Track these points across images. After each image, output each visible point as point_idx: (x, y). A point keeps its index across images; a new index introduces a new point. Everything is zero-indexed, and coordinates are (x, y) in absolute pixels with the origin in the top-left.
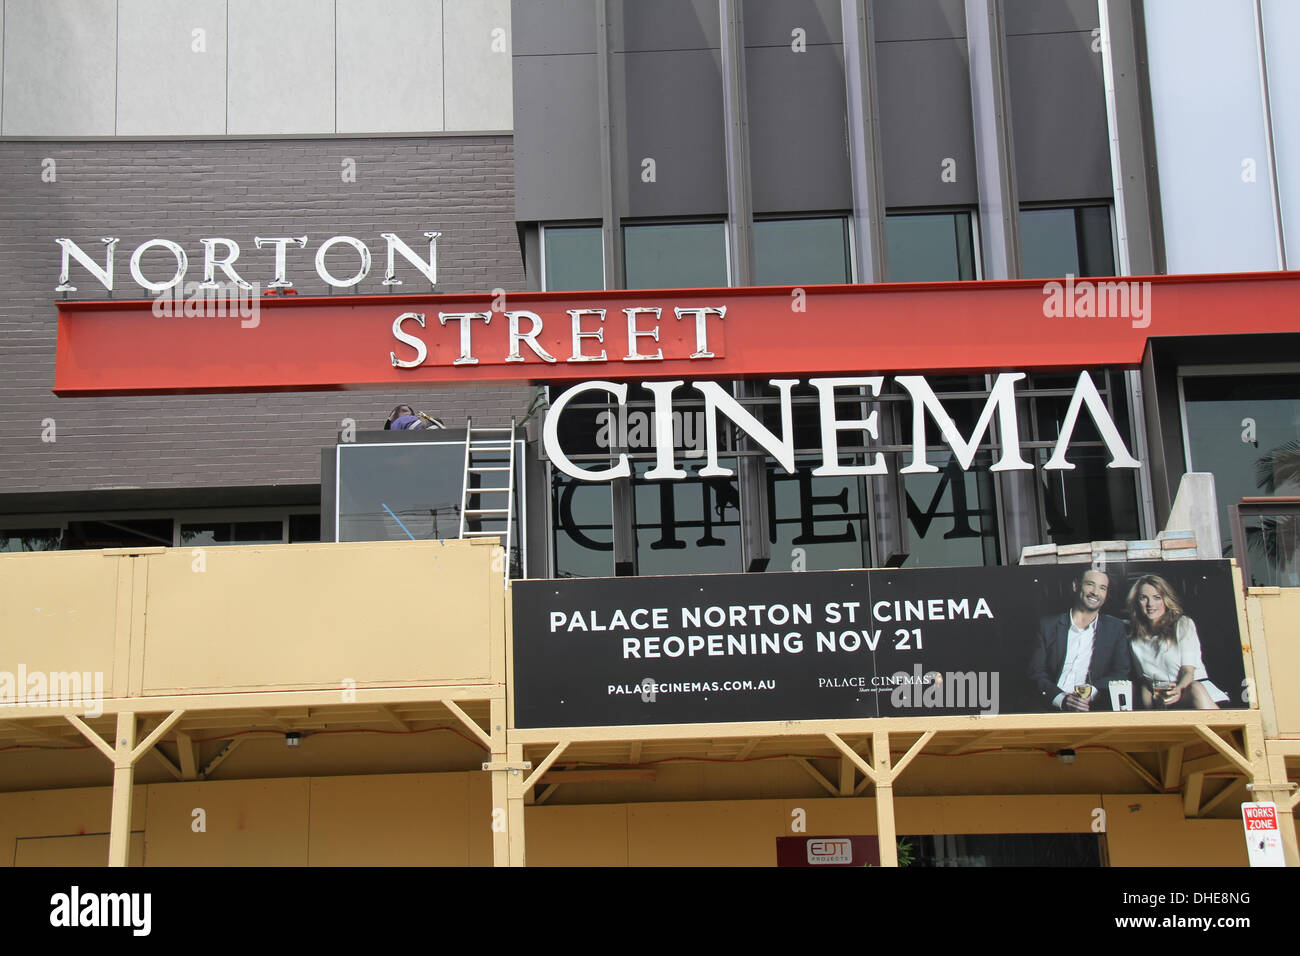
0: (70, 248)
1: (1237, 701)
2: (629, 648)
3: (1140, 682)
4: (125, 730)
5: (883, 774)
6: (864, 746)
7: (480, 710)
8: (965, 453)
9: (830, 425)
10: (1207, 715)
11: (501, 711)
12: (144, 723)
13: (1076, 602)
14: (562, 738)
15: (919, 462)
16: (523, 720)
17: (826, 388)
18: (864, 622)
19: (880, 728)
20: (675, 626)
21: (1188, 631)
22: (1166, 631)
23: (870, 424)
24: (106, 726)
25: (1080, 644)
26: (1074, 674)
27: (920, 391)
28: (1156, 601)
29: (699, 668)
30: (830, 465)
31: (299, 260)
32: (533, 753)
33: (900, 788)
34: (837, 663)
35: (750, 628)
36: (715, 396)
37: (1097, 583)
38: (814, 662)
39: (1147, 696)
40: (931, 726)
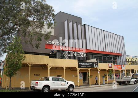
5: (89, 70)
11: (78, 67)
13: (94, 64)
14: (80, 68)
18: (89, 64)
19: (89, 68)
24: (64, 67)
29: (84, 66)
35: (85, 64)
40: (91, 68)
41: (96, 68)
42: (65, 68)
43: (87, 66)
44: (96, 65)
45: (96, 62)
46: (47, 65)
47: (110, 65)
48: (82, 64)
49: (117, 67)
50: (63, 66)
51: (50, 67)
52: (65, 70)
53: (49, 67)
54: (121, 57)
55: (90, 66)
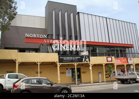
0: (26, 34)
1: (90, 62)
2: (64, 59)
4: (39, 63)
5: (76, 65)
7: (57, 62)
10: (88, 63)
11: (58, 62)
14: (61, 63)
16: (59, 63)
18: (75, 58)
19: (75, 63)
20: (66, 58)
21: (88, 59)
22: (87, 59)
24: (38, 62)
25: (84, 59)
26: (83, 61)
29: (67, 60)
31: (39, 36)
32: (60, 64)
34: (74, 60)
35: (70, 58)
38: (73, 60)
40: (78, 63)
41: (85, 63)
42: (39, 64)
43: (72, 61)
44: (86, 58)
45: (86, 56)
46: (16, 60)
47: (109, 59)
48: (65, 58)
49: (121, 61)
50: (36, 62)
51: (19, 62)
52: (39, 65)
53: (17, 62)
54: (132, 49)
55: (77, 60)
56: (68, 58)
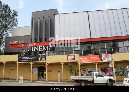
0: (11, 42)
1: (46, 61)
2: (22, 59)
3: (42, 60)
5: (32, 64)
6: (31, 63)
7: (17, 61)
8: (45, 49)
9: (40, 48)
11: (17, 62)
12: (5, 62)
13: (40, 57)
14: (20, 63)
15: (43, 50)
17: (39, 47)
18: (31, 58)
19: (32, 62)
20: (24, 58)
21: (44, 58)
22: (43, 58)
23: (41, 48)
25: (40, 58)
26: (39, 60)
27: (43, 47)
28: (43, 57)
29: (25, 60)
30: (39, 50)
31: (19, 42)
33: (32, 65)
36: (35, 47)
37: (41, 56)
39: (42, 61)
40: (34, 62)
41: (41, 61)
42: (4, 63)
43: (29, 60)
55: (33, 59)
56: (26, 58)
